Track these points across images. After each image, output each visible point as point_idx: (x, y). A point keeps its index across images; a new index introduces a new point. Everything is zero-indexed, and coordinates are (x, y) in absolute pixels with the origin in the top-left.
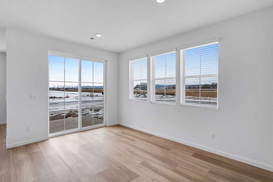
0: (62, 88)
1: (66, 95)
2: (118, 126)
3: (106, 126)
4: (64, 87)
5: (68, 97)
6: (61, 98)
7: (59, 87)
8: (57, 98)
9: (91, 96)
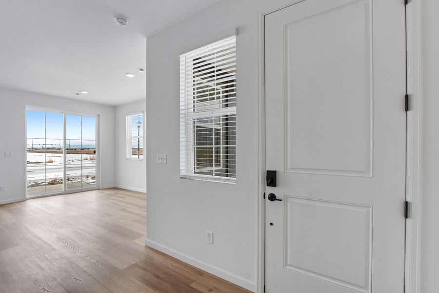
0: (40, 149)
1: (48, 159)
2: (115, 188)
3: (99, 189)
4: (44, 146)
5: (51, 162)
6: (39, 163)
7: (34, 147)
8: (32, 163)
9: (91, 160)
